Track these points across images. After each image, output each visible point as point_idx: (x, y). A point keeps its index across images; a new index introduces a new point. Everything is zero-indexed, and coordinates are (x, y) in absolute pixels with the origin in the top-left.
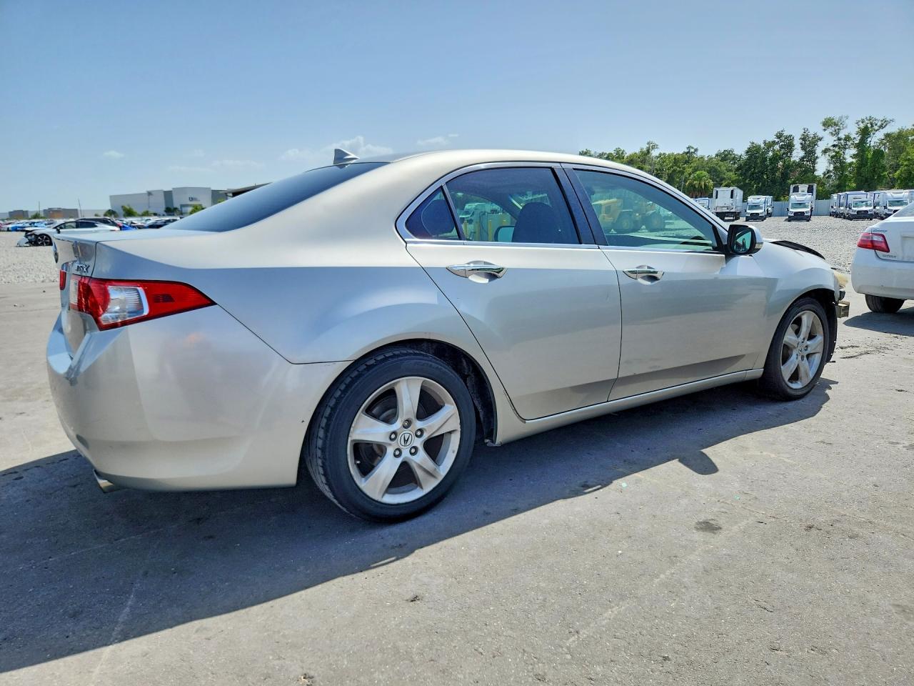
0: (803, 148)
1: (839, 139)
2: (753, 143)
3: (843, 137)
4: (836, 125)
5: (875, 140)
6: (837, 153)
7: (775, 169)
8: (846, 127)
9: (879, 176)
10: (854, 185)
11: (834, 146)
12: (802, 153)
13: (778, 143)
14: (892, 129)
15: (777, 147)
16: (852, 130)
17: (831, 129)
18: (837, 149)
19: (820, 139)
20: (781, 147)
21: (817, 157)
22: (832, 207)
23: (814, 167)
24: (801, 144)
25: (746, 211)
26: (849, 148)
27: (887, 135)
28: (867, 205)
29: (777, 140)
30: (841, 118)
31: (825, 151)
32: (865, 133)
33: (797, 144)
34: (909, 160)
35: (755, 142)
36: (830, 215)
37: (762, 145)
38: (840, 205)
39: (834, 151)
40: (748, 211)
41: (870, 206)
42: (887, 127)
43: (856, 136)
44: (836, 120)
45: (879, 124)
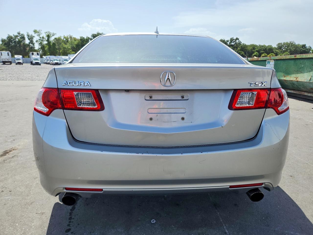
0: (29, 39)
1: (40, 38)
2: (9, 35)
3: (42, 37)
4: (38, 32)
5: (52, 39)
6: (41, 42)
7: (20, 46)
8: (42, 34)
9: (56, 51)
10: (49, 54)
11: (39, 40)
12: (29, 41)
13: (19, 36)
14: (57, 36)
15: (19, 38)
16: (44, 35)
17: (37, 34)
18: (40, 41)
19: (34, 37)
20: (20, 38)
21: (34, 43)
22: (44, 61)
23: (34, 46)
24: (28, 38)
25: (15, 61)
26: (44, 41)
27: (55, 38)
28: (57, 61)
29: (18, 35)
30: (39, 30)
31: (37, 41)
32: (48, 36)
33: (26, 37)
34: (63, 47)
35: (10, 35)
36: (44, 63)
37: (13, 36)
38: (48, 60)
39: (40, 42)
40: (16, 61)
41: (58, 61)
42: (55, 35)
43: (46, 37)
44: (38, 31)
45: (52, 34)
